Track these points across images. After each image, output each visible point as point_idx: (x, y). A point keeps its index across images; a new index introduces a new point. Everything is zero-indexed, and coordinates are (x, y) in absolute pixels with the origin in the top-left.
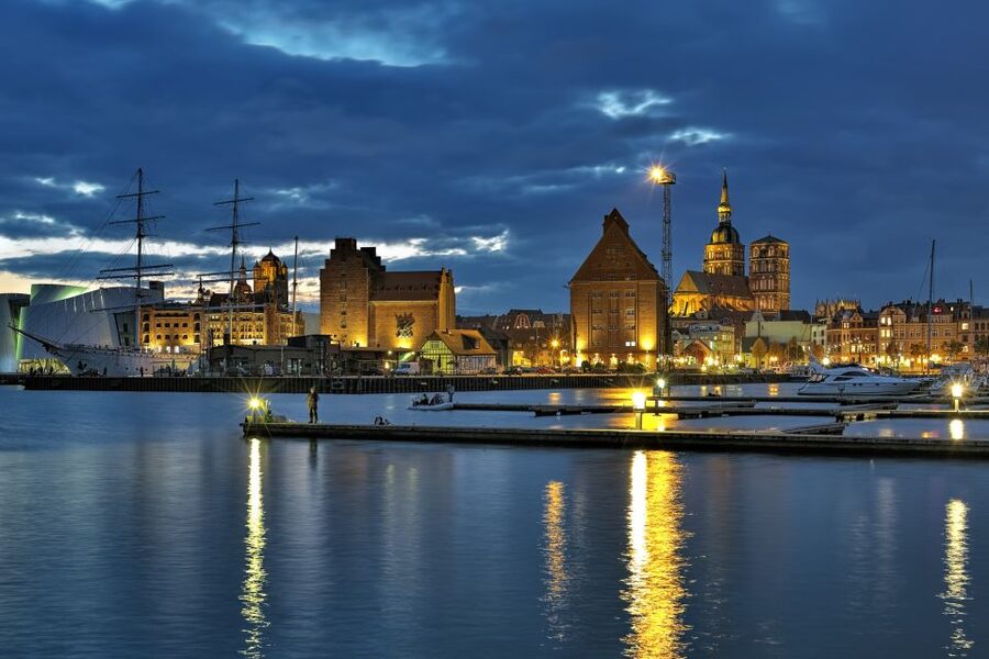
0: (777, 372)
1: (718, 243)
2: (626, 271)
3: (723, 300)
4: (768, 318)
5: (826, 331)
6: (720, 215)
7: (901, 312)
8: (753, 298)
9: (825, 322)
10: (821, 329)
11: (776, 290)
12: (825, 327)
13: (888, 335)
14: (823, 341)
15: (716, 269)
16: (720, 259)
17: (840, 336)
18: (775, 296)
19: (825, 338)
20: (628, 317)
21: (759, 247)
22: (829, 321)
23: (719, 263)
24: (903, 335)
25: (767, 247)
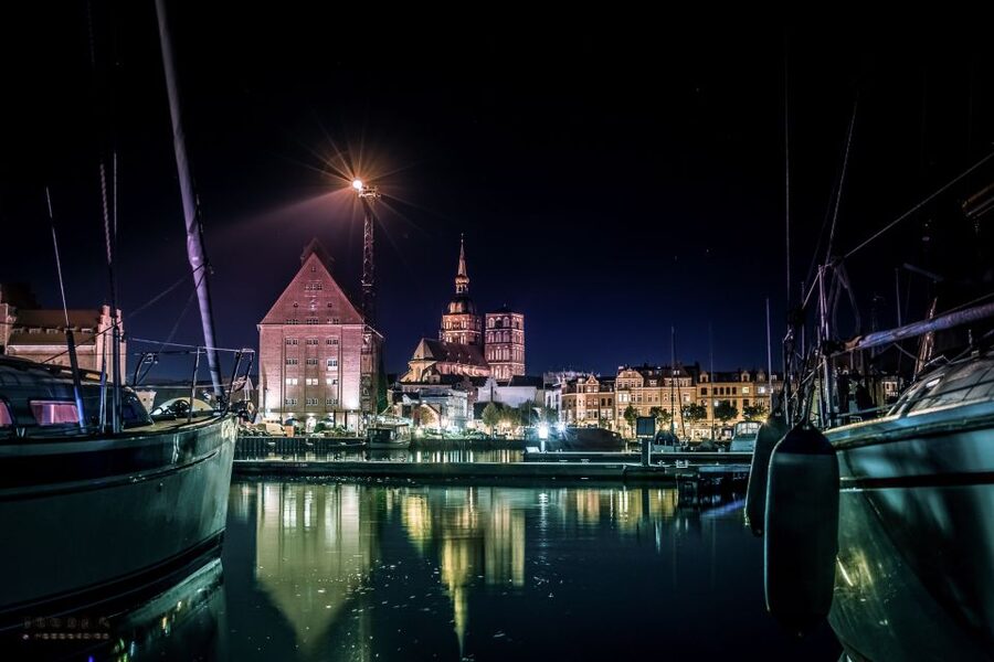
0: (508, 438)
1: (455, 314)
2: (330, 313)
3: (459, 368)
4: (502, 384)
5: (560, 396)
6: (458, 286)
7: (638, 375)
8: (489, 368)
9: (560, 386)
10: (554, 393)
11: (510, 360)
12: (560, 391)
13: (625, 399)
14: (557, 406)
15: (453, 338)
16: (458, 329)
17: (575, 401)
18: (510, 366)
19: (560, 403)
20: (330, 368)
21: (495, 318)
22: (564, 385)
23: (456, 333)
24: (640, 399)
25: (502, 318)
